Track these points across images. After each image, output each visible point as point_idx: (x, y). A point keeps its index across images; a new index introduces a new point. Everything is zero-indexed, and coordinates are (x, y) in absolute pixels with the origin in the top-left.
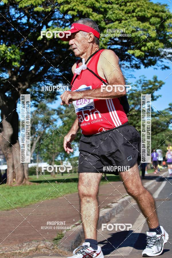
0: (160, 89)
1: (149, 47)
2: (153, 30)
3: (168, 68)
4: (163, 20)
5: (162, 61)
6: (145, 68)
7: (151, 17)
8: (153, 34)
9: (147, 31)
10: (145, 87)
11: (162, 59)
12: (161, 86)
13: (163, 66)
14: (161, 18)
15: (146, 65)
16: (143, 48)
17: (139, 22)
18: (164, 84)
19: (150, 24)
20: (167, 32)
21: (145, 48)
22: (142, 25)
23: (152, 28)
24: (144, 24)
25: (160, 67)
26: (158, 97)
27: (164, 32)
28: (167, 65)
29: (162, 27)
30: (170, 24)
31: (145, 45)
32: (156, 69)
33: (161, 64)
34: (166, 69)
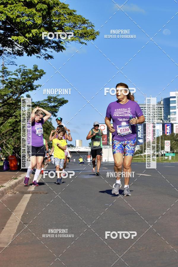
0: (40, 78)
1: (34, 34)
2: (40, 16)
3: (51, 57)
4: (50, 8)
5: (46, 50)
6: (28, 55)
7: (38, 4)
8: (39, 21)
9: (33, 17)
10: (25, 76)
11: (45, 48)
12: (42, 75)
13: (47, 55)
14: (48, 5)
15: (30, 53)
16: (27, 35)
17: (25, 7)
18: (45, 73)
19: (36, 10)
20: (53, 20)
21: (29, 34)
22: (28, 11)
23: (38, 14)
24: (30, 10)
25: (43, 56)
26: (37, 87)
27: (49, 20)
28: (50, 54)
29: (49, 13)
30: (56, 12)
31: (29, 32)
32: (39, 57)
33: (45, 54)
34: (49, 58)
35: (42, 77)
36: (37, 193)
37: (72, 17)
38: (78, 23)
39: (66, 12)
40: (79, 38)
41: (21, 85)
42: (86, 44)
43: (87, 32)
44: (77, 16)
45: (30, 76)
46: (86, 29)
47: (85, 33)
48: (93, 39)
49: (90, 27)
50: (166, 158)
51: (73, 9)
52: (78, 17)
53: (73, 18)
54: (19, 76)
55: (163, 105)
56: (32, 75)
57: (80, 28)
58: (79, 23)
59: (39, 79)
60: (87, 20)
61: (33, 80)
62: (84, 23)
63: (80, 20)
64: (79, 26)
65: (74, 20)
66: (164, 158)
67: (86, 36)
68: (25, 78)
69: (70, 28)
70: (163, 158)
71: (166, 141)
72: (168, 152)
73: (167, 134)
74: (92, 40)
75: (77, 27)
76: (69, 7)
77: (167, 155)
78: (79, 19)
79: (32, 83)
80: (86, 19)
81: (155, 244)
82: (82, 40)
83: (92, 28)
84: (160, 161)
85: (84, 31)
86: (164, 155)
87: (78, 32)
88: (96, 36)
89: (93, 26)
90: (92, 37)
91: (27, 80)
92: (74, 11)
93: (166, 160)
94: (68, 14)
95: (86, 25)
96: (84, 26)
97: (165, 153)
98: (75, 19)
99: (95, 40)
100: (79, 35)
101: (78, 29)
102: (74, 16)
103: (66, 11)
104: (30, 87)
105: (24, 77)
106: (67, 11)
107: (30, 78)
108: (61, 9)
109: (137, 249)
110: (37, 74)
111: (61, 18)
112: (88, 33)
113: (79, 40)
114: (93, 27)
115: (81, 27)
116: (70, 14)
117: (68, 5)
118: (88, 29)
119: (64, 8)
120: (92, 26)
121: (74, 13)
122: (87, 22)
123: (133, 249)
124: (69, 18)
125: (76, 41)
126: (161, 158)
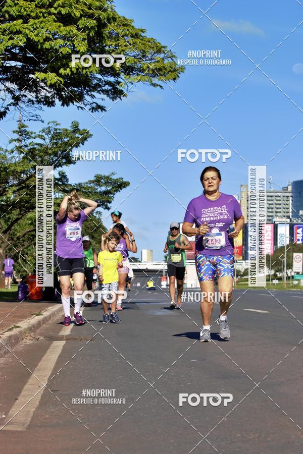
0: (83, 144)
1: (73, 69)
2: (84, 39)
3: (102, 108)
4: (101, 25)
5: (93, 97)
6: (63, 105)
7: (80, 18)
9: (72, 41)
10: (56, 139)
11: (92, 93)
12: (85, 139)
13: (94, 105)
14: (98, 20)
15: (66, 101)
16: (62, 71)
17: (58, 24)
18: (91, 136)
19: (78, 29)
20: (105, 46)
21: (65, 70)
22: (64, 30)
23: (82, 35)
24: (68, 28)
25: (89, 107)
27: (100, 46)
28: (101, 103)
29: (99, 34)
30: (112, 32)
31: (66, 66)
32: (82, 108)
33: (91, 102)
34: (99, 110)
35: (86, 142)
36: (75, 339)
37: (138, 41)
38: (148, 52)
39: (128, 32)
40: (151, 76)
41: (50, 154)
42: (161, 87)
43: (164, 67)
44: (147, 40)
45: (66, 140)
46: (163, 62)
47: (160, 69)
48: (174, 79)
49: (170, 59)
50: (296, 282)
51: (140, 28)
52: (149, 42)
53: (140, 42)
54: (48, 141)
55: (292, 192)
56: (68, 139)
57: (151, 59)
58: (151, 51)
59: (81, 145)
60: (164, 47)
61: (70, 148)
62: (159, 51)
63: (152, 46)
64: (150, 56)
65: (142, 47)
66: (292, 283)
67: (162, 73)
68: (56, 144)
69: (136, 60)
70: (289, 284)
71: (295, 255)
72: (298, 273)
73: (298, 242)
74: (172, 81)
75: (147, 59)
76: (133, 24)
77: (297, 277)
78: (150, 44)
79: (69, 152)
80: (163, 45)
81: (275, 429)
82: (155, 80)
83: (172, 60)
84: (285, 287)
85: (159, 65)
86: (293, 277)
87: (148, 67)
88: (179, 73)
89: (174, 56)
90: (173, 75)
91: (60, 147)
92: (142, 31)
93: (296, 286)
94: (132, 36)
95: (162, 55)
96: (158, 56)
97: (293, 274)
98: (143, 44)
99: (178, 80)
100: (151, 72)
101: (149, 62)
102: (142, 40)
103: (128, 30)
104: (66, 160)
105: (55, 141)
106: (131, 31)
107: (66, 143)
108: (120, 28)
109: (245, 437)
110: (78, 137)
111: (119, 42)
112: (166, 69)
113: (150, 81)
114: (173, 58)
115: (154, 59)
116: (136, 36)
117: (132, 21)
118: (166, 62)
119: (125, 25)
120: (172, 56)
121: (142, 34)
122: (163, 49)
123: (238, 437)
124: (133, 43)
125: (145, 82)
126: (287, 283)
